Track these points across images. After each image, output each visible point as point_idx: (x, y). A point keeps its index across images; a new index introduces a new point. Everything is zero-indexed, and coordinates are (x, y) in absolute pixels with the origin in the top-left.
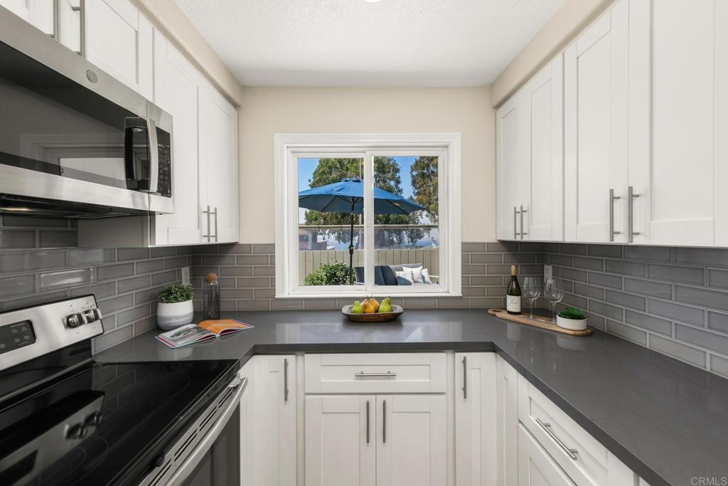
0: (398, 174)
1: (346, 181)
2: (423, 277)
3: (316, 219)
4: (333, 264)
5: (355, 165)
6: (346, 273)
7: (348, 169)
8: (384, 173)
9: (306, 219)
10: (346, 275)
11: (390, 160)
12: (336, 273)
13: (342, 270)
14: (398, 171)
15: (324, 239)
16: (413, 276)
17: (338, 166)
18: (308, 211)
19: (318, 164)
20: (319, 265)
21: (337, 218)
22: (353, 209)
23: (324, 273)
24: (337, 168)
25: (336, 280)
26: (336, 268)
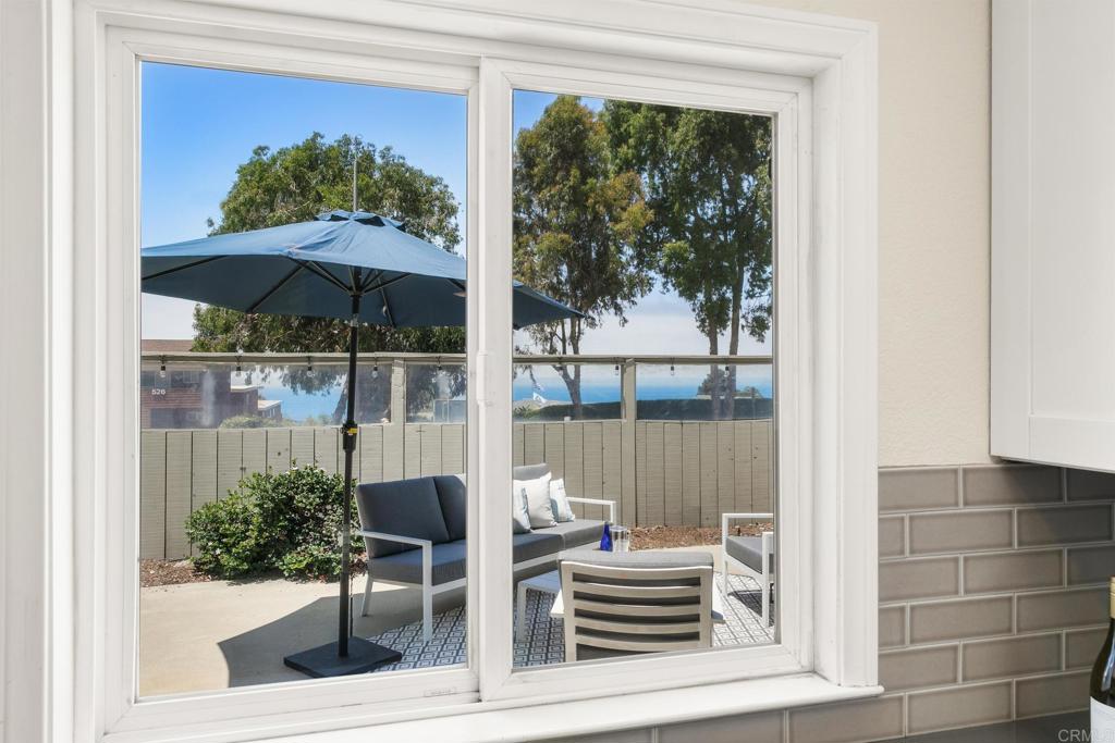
0: (453, 220)
1: (335, 218)
2: (553, 505)
3: (227, 329)
4: (281, 469)
5: (340, 187)
6: (325, 498)
7: (319, 199)
8: (418, 213)
9: (196, 327)
10: (324, 504)
11: (433, 182)
12: (291, 498)
13: (312, 490)
14: (452, 211)
15: (248, 381)
16: (526, 503)
17: (293, 187)
18: (204, 306)
19: (236, 177)
20: (238, 475)
21: (289, 327)
22: (355, 309)
23: (253, 500)
24: (291, 194)
25: (291, 520)
26: (294, 482)
